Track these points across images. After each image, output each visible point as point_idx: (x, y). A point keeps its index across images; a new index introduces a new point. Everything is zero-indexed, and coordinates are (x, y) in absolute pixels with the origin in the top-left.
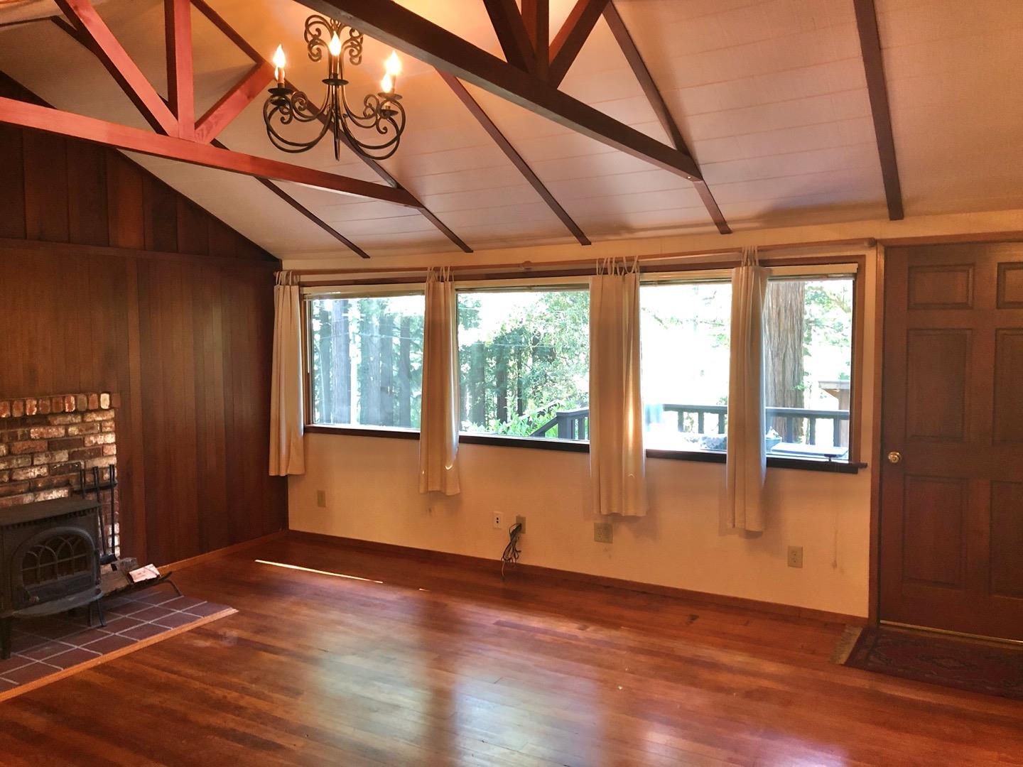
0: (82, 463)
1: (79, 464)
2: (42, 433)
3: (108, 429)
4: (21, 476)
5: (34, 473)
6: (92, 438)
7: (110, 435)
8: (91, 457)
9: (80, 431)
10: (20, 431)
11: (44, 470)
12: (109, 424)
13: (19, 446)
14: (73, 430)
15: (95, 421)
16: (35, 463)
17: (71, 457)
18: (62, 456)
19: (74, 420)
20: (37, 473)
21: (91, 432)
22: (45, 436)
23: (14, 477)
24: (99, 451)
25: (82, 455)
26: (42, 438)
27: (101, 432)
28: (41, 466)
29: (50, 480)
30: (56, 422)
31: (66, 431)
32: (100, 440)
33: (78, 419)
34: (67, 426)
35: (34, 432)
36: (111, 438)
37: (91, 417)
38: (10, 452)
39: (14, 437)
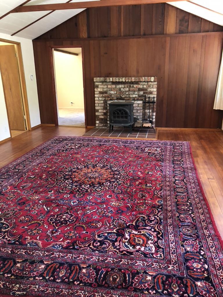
0: (147, 95)
1: (146, 95)
2: (137, 86)
3: (155, 87)
4: (131, 96)
5: (134, 96)
6: (150, 89)
7: (155, 89)
8: (149, 94)
9: (147, 87)
10: (132, 85)
11: (137, 96)
12: (155, 86)
13: (131, 89)
14: (145, 86)
15: (151, 84)
16: (135, 93)
17: (144, 93)
18: (141, 93)
19: (145, 84)
20: (135, 96)
21: (149, 87)
22: (138, 87)
23: (130, 96)
24: (151, 93)
25: (146, 93)
26: (137, 88)
27: (152, 88)
28: (136, 94)
29: (138, 98)
30: (141, 84)
31: (143, 86)
32: (152, 90)
33: (146, 84)
34: (143, 85)
35: (135, 86)
36: (155, 90)
37: (150, 83)
38: (129, 90)
39: (130, 86)
